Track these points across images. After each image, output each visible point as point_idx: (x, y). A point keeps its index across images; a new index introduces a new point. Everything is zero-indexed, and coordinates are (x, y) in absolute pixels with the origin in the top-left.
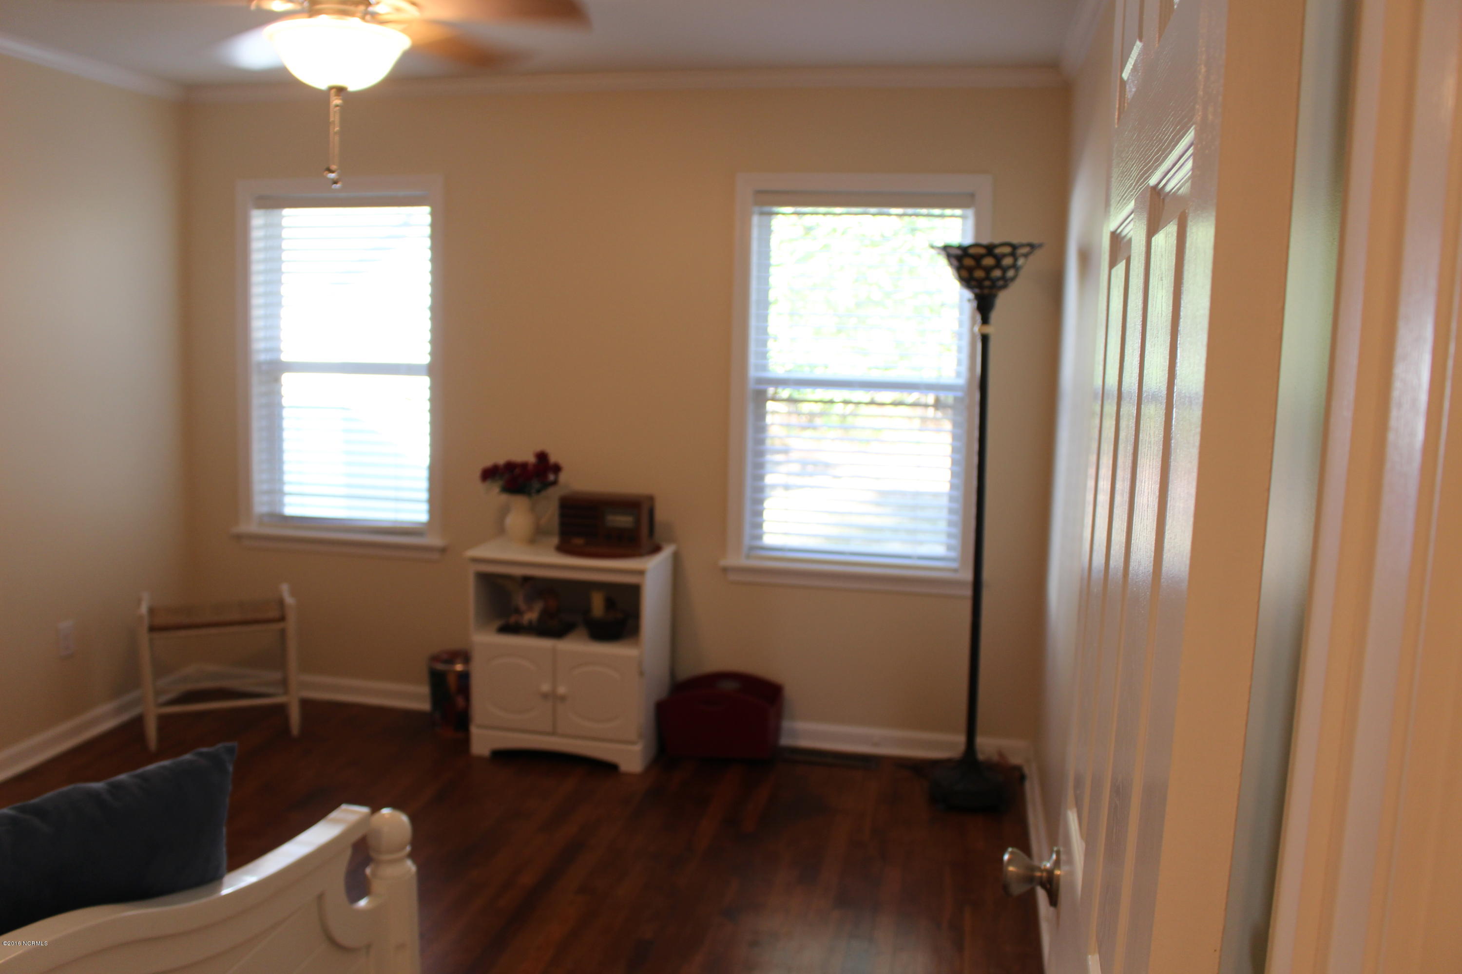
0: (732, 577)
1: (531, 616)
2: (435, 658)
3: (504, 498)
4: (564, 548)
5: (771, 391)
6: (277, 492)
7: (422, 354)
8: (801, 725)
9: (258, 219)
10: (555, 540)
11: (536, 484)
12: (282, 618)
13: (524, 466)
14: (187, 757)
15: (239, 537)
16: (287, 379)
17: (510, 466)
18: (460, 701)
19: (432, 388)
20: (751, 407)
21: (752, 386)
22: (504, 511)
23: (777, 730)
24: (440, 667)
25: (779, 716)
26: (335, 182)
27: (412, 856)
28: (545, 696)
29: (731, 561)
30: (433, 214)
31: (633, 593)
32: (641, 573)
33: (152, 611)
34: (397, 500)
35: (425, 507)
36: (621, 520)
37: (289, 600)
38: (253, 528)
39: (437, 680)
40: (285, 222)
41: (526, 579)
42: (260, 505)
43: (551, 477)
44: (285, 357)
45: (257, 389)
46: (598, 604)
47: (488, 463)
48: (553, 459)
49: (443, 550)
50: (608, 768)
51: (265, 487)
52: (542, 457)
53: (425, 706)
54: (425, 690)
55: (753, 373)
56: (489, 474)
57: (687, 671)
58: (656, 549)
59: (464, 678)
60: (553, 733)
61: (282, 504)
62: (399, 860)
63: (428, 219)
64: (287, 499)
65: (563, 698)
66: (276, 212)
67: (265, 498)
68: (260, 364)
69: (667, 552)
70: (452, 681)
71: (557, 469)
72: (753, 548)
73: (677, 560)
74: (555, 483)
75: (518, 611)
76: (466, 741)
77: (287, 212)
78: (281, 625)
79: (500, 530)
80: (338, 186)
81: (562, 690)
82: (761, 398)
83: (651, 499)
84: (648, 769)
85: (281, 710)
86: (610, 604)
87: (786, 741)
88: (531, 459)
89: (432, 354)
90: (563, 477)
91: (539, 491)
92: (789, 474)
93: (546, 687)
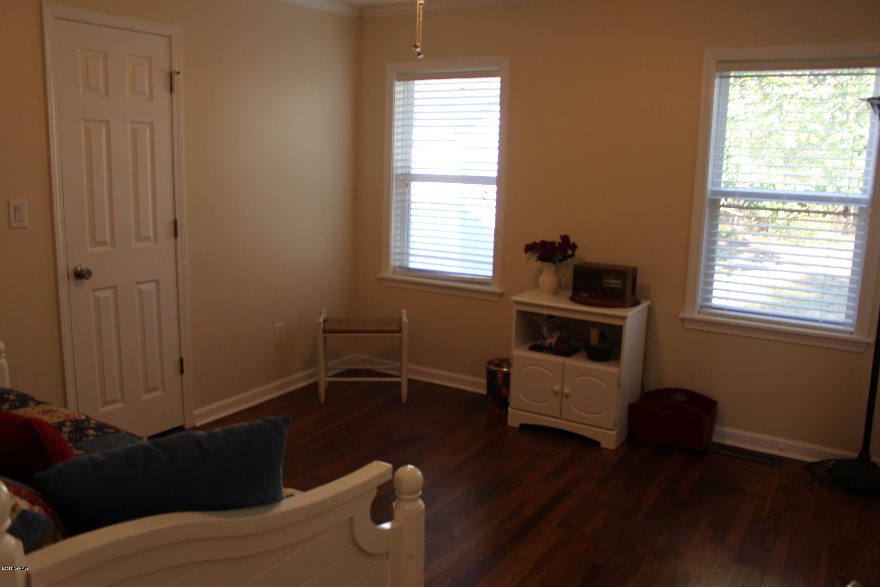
0: (687, 325)
1: (551, 341)
2: (491, 363)
3: (539, 264)
4: (574, 299)
5: (723, 201)
6: (405, 253)
7: (493, 171)
8: (727, 430)
9: (399, 87)
10: (570, 293)
11: (559, 256)
12: (400, 331)
13: (553, 243)
14: (259, 421)
15: (381, 279)
16: (415, 186)
17: (544, 244)
18: (504, 390)
19: (498, 193)
20: (707, 211)
21: (709, 196)
22: (540, 272)
23: (711, 431)
24: (493, 368)
25: (713, 422)
26: (419, 54)
27: (422, 497)
28: (556, 393)
29: (687, 314)
30: (502, 82)
31: (618, 330)
32: (624, 318)
33: (325, 321)
34: (474, 262)
35: (491, 267)
36: (614, 283)
37: (405, 320)
38: (390, 275)
39: (491, 376)
40: (416, 88)
41: (550, 317)
42: (395, 261)
43: (570, 252)
44: (413, 172)
45: (395, 191)
46: (594, 337)
47: (530, 241)
48: (572, 240)
49: (501, 295)
50: (594, 444)
51: (398, 250)
52: (565, 238)
53: (484, 391)
54: (484, 381)
55: (710, 187)
56: (530, 248)
57: (653, 385)
58: (637, 303)
59: (507, 375)
60: (560, 418)
61: (408, 261)
62: (415, 499)
63: (499, 85)
64: (411, 259)
65: (567, 396)
66: (411, 82)
67: (398, 257)
68: (397, 175)
69: (644, 305)
70: (500, 377)
71: (574, 247)
72: (703, 307)
73: (650, 310)
74: (572, 256)
75: (543, 337)
76: (505, 416)
77: (417, 82)
78: (400, 334)
79: (536, 285)
80: (422, 56)
81: (567, 390)
82: (715, 205)
83: (635, 269)
84: (619, 448)
85: (398, 385)
86: (602, 337)
87: (716, 439)
88: (558, 240)
89: (498, 171)
90: (577, 252)
91: (561, 261)
92: (747, 260)
93: (557, 388)
